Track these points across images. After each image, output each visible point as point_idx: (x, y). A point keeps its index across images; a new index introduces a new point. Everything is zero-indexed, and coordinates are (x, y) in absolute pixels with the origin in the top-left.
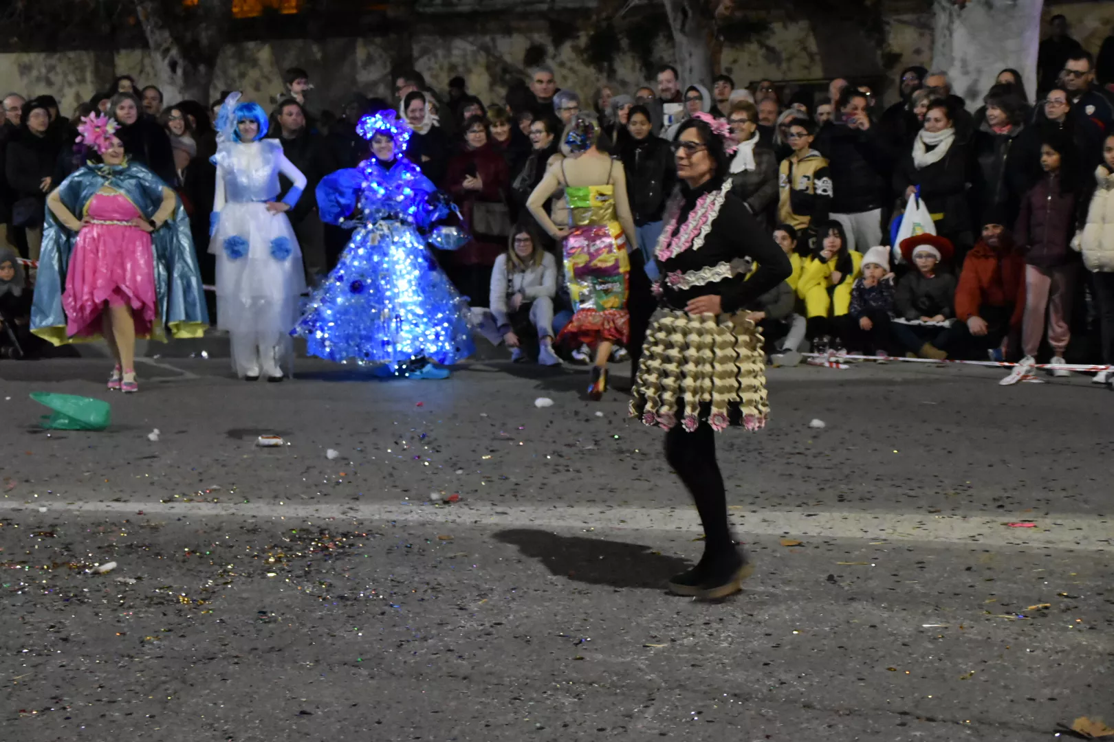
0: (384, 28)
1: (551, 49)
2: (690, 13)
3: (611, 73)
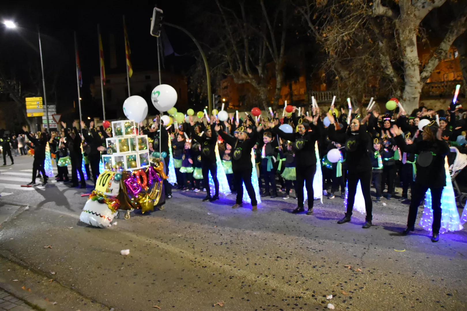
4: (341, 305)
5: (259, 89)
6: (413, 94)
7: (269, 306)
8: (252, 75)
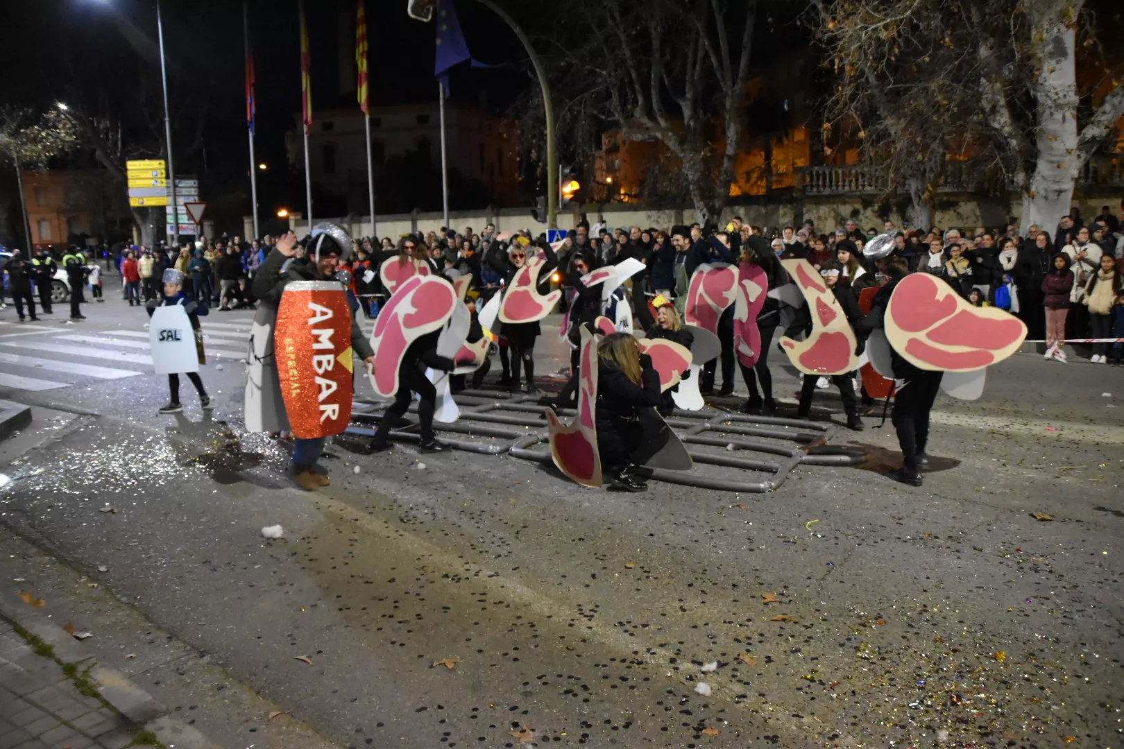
1: (862, 211)
4: (731, 687)
5: (682, 155)
6: (1058, 182)
7: (560, 676)
8: (666, 121)
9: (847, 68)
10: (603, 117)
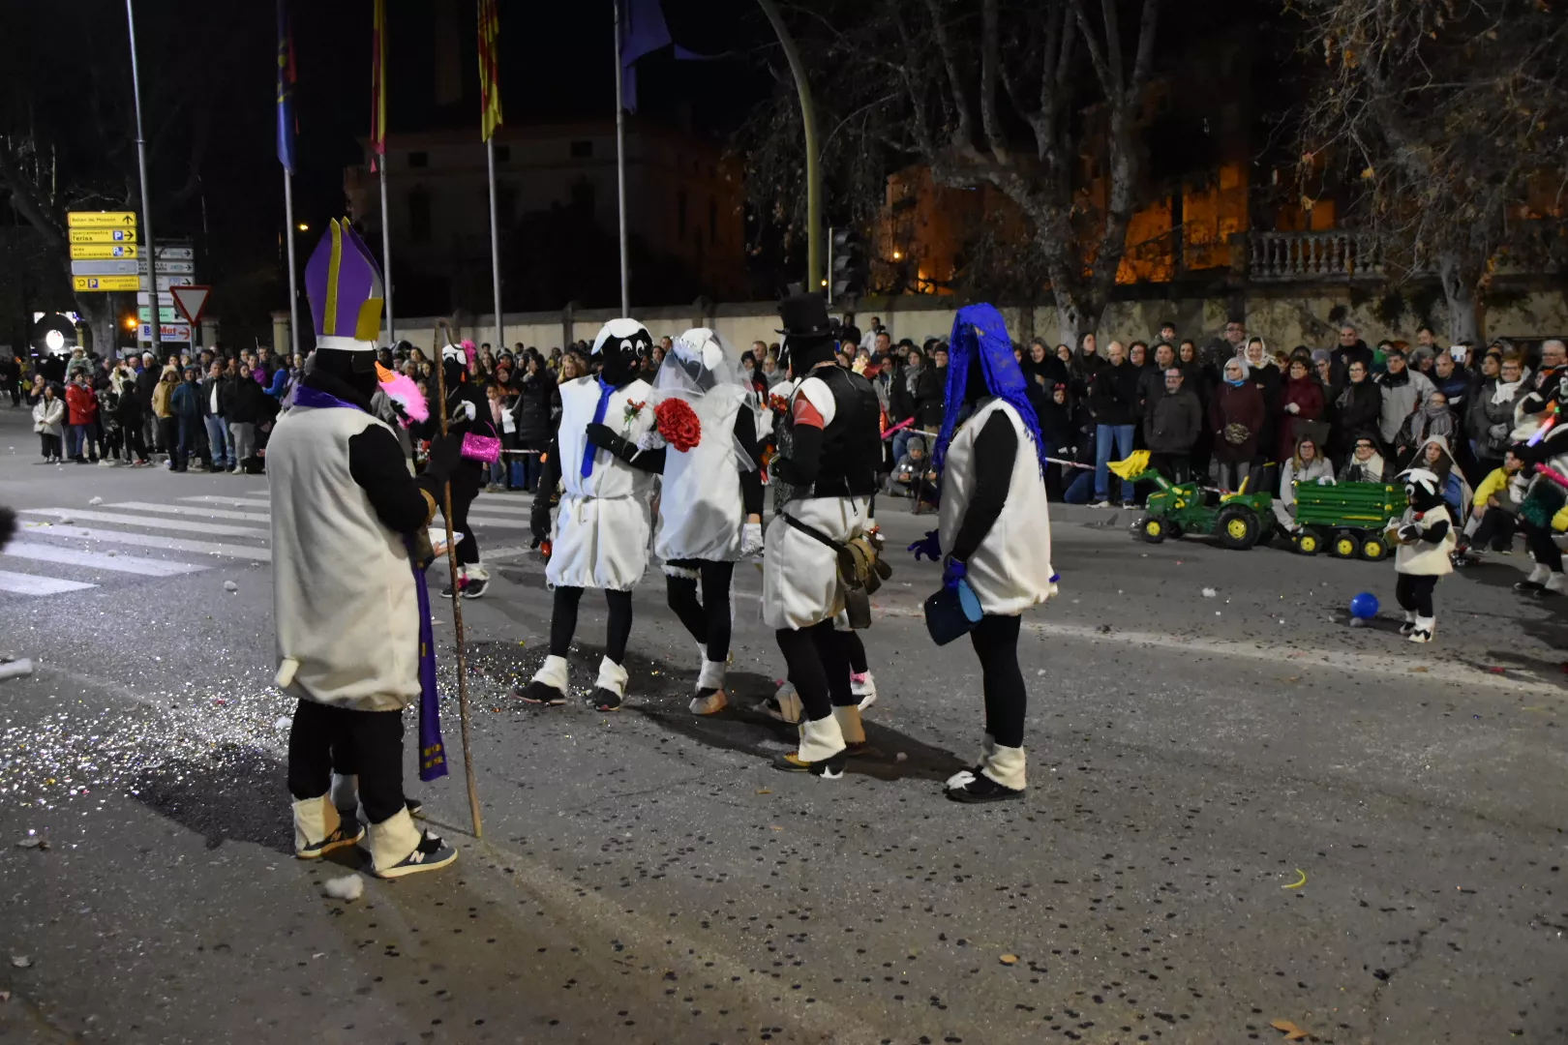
0: (1224, 292)
1: (1350, 310)
2: (1461, 284)
3: (1397, 328)
5: (1033, 213)
8: (1007, 152)
9: (1346, 54)
10: (897, 146)
